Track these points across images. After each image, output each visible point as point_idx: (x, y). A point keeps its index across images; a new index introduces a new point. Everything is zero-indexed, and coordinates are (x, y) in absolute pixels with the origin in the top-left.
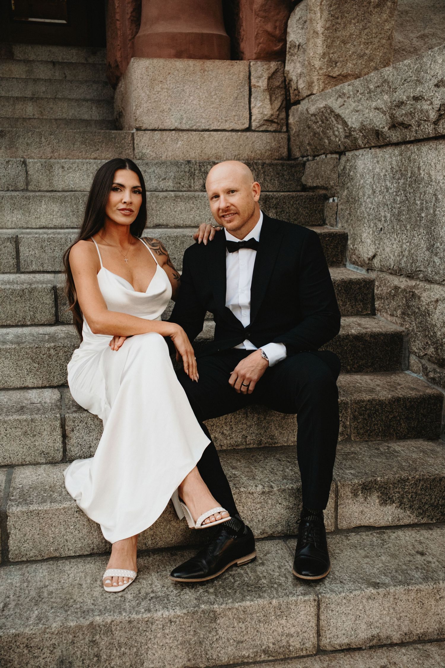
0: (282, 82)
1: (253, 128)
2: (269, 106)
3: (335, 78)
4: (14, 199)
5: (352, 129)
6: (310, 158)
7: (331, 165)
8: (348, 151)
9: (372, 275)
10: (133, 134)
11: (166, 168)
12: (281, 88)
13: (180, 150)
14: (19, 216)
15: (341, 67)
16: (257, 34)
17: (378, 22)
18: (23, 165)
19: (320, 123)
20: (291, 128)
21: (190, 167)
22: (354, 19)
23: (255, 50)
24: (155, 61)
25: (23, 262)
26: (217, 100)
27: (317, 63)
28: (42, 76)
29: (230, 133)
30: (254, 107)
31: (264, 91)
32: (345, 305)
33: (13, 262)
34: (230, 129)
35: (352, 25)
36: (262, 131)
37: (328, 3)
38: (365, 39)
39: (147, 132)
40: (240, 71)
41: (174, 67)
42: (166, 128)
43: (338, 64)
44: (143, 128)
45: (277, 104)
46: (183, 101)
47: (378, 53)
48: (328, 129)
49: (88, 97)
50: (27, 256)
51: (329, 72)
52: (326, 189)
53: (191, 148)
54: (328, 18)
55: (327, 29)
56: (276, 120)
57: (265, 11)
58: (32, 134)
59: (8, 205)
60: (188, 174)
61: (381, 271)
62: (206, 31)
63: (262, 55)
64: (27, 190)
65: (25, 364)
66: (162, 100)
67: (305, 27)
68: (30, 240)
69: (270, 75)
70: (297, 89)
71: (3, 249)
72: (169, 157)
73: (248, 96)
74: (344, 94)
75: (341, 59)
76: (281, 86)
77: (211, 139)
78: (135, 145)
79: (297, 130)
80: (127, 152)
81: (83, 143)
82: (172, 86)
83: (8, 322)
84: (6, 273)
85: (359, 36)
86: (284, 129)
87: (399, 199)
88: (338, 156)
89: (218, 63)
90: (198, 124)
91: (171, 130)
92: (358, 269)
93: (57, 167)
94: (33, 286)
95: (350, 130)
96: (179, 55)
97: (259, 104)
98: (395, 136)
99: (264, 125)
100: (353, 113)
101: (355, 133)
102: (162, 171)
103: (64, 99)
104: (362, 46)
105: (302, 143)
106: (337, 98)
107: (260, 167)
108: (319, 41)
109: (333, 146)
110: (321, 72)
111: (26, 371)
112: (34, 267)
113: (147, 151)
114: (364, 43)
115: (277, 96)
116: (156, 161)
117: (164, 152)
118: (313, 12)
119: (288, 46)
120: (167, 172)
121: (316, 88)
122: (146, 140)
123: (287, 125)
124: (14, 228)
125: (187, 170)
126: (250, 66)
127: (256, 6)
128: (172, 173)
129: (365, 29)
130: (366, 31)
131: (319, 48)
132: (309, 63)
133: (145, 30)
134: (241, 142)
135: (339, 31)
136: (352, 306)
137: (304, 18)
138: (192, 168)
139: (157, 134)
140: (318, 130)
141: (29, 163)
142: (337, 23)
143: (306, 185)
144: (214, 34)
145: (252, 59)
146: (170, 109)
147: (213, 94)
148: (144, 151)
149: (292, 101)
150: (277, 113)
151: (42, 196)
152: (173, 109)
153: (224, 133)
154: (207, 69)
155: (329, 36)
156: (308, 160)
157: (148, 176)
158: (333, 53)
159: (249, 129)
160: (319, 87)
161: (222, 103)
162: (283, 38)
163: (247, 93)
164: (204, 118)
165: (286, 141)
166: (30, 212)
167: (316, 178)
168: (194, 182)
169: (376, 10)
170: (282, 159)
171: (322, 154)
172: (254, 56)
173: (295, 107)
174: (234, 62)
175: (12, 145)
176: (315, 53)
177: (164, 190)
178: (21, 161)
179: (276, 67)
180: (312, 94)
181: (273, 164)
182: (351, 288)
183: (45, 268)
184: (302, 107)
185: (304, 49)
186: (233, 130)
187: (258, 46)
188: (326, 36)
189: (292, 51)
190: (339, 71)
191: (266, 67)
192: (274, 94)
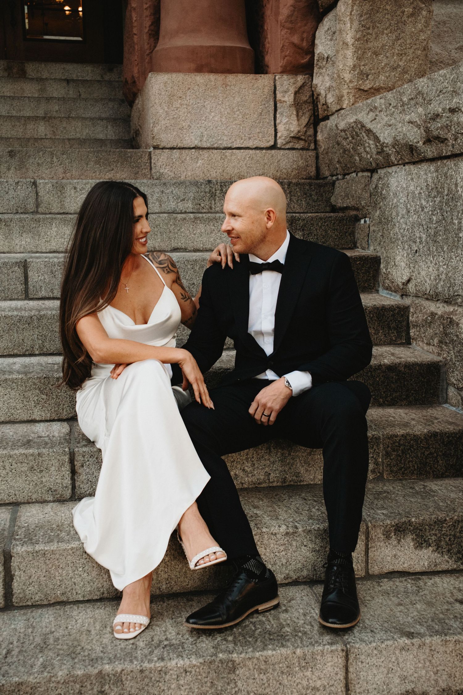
0: (310, 97)
1: (279, 146)
2: (295, 123)
3: (366, 91)
4: (23, 222)
5: (385, 145)
6: (340, 177)
7: (362, 184)
8: (381, 168)
9: (407, 301)
10: (150, 153)
11: (186, 188)
12: (309, 103)
13: (200, 169)
14: (28, 240)
15: (373, 80)
16: (283, 46)
17: (412, 32)
18: (34, 186)
19: (350, 139)
20: (319, 145)
21: (210, 187)
22: (386, 30)
23: (281, 63)
24: (174, 75)
25: (31, 287)
26: (240, 117)
27: (347, 76)
28: (55, 95)
29: (254, 151)
30: (280, 123)
31: (291, 106)
32: (378, 334)
33: (21, 287)
34: (254, 147)
35: (385, 36)
36: (288, 149)
37: (359, 12)
38: (398, 50)
39: (164, 150)
40: (264, 86)
41: (194, 82)
42: (185, 146)
43: (369, 77)
44: (160, 147)
45: (305, 120)
46: (204, 118)
47: (413, 65)
48: (358, 146)
49: (103, 116)
50: (36, 282)
51: (360, 85)
52: (357, 209)
53: (211, 167)
54: (359, 28)
55: (358, 40)
56: (303, 137)
57: (291, 22)
58: (43, 154)
59: (17, 228)
60: (208, 195)
61: (417, 296)
62: (228, 44)
63: (288, 68)
64: (37, 212)
65: (33, 395)
66: (181, 117)
67: (334, 38)
68: (39, 264)
69: (296, 90)
70: (326, 104)
71: (11, 274)
72: (189, 177)
73: (273, 112)
74: (376, 108)
75: (373, 71)
76: (308, 101)
77: (233, 157)
78: (152, 164)
79: (326, 147)
80: (143, 171)
81: (97, 162)
82: (191, 102)
83: (15, 351)
84: (14, 299)
85: (393, 47)
86: (312, 146)
87: (435, 218)
88: (369, 174)
89: (241, 77)
90: (220, 142)
91: (190, 148)
92: (391, 295)
93: (69, 187)
94: (42, 313)
95: (382, 145)
96: (199, 69)
97: (285, 120)
98: (430, 151)
99: (290, 142)
100: (386, 127)
101: (388, 149)
102: (180, 191)
103: (78, 118)
104: (395, 57)
105: (330, 160)
106: (369, 112)
107: (286, 186)
108: (349, 53)
109: (364, 163)
110: (351, 85)
111: (33, 402)
112: (43, 293)
113: (165, 171)
114: (398, 54)
115: (304, 111)
116: (175, 181)
117: (184, 171)
118: (342, 22)
119: (316, 58)
120: (186, 192)
121: (346, 102)
122: (164, 159)
123: (316, 142)
124: (23, 253)
125: (207, 190)
126: (275, 79)
127: (281, 18)
128: (191, 193)
129: (399, 39)
130: (399, 42)
131: (349, 60)
132: (339, 76)
133: (164, 44)
134: (266, 161)
135: (371, 42)
136: (385, 335)
137: (333, 29)
138: (212, 188)
139: (176, 153)
140: (348, 147)
141: (40, 183)
142: (368, 34)
143: (335, 205)
144: (236, 47)
145: (278, 73)
146: (189, 126)
147: (235, 110)
148: (162, 171)
149: (320, 117)
150: (305, 129)
151: (52, 219)
152: (193, 126)
153: (247, 151)
154: (229, 83)
155: (360, 47)
156: (338, 179)
157: (166, 197)
158: (364, 65)
159: (274, 147)
160: (350, 101)
161: (245, 120)
162: (311, 50)
163: (272, 108)
164: (226, 136)
165: (314, 159)
166: (40, 235)
167: (346, 198)
168: (215, 203)
169: (410, 20)
170: (310, 178)
171: (352, 173)
172: (280, 70)
174: (258, 76)
175: (22, 165)
176: (344, 65)
177: (183, 211)
178: (31, 182)
179: (303, 81)
180: (342, 109)
181: (300, 184)
182: (384, 315)
183: (55, 294)
184: (331, 122)
185: (333, 61)
186: (257, 148)
187: (284, 59)
188: (356, 47)
189: (320, 64)
190: (370, 84)
191: (292, 81)
192: (302, 109)
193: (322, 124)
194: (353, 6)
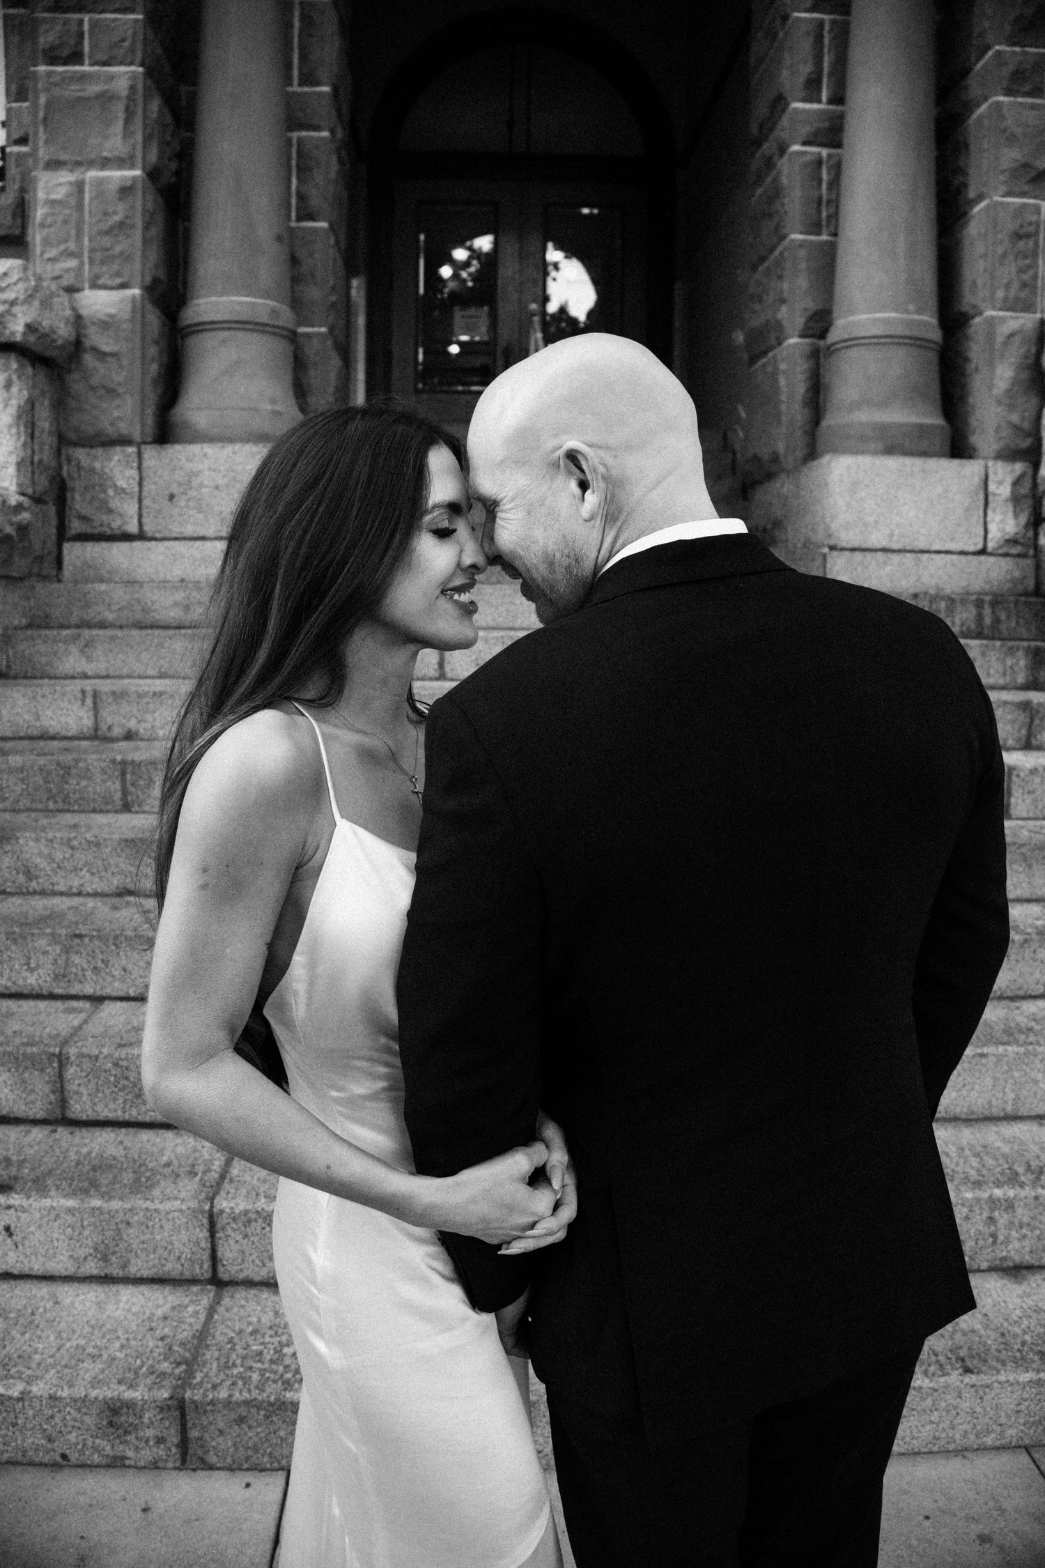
0: (1030, 490)
1: (990, 551)
2: (1012, 521)
10: (825, 555)
12: (1031, 496)
13: (888, 577)
16: (998, 427)
20: (1041, 552)
23: (995, 446)
24: (860, 458)
26: (941, 512)
29: (957, 555)
30: (991, 522)
31: (1007, 500)
34: (958, 550)
36: (1001, 555)
39: (844, 552)
40: (973, 474)
41: (884, 467)
42: (870, 547)
44: (839, 547)
45: (1023, 518)
46: (895, 512)
53: (903, 575)
56: (1022, 540)
57: (1010, 398)
62: (925, 421)
63: (1004, 454)
66: (866, 510)
69: (1015, 480)
73: (983, 507)
76: (1030, 494)
77: (930, 563)
82: (880, 491)
86: (1031, 552)
90: (915, 543)
91: (876, 550)
96: (890, 450)
97: (998, 518)
99: (1004, 546)
115: (1024, 508)
122: (842, 562)
123: (1036, 548)
126: (986, 468)
127: (997, 392)
134: (973, 569)
139: (858, 556)
144: (931, 424)
145: (991, 459)
146: (877, 522)
147: (936, 503)
150: (1024, 530)
152: (881, 522)
153: (949, 557)
154: (929, 469)
159: (983, 552)
161: (948, 516)
162: (1033, 432)
163: (982, 502)
164: (923, 535)
165: (1033, 570)
170: (1026, 594)
172: (993, 455)
174: (965, 462)
179: (1024, 470)
186: (961, 553)
187: (999, 441)
191: (1009, 469)
192: (1020, 505)
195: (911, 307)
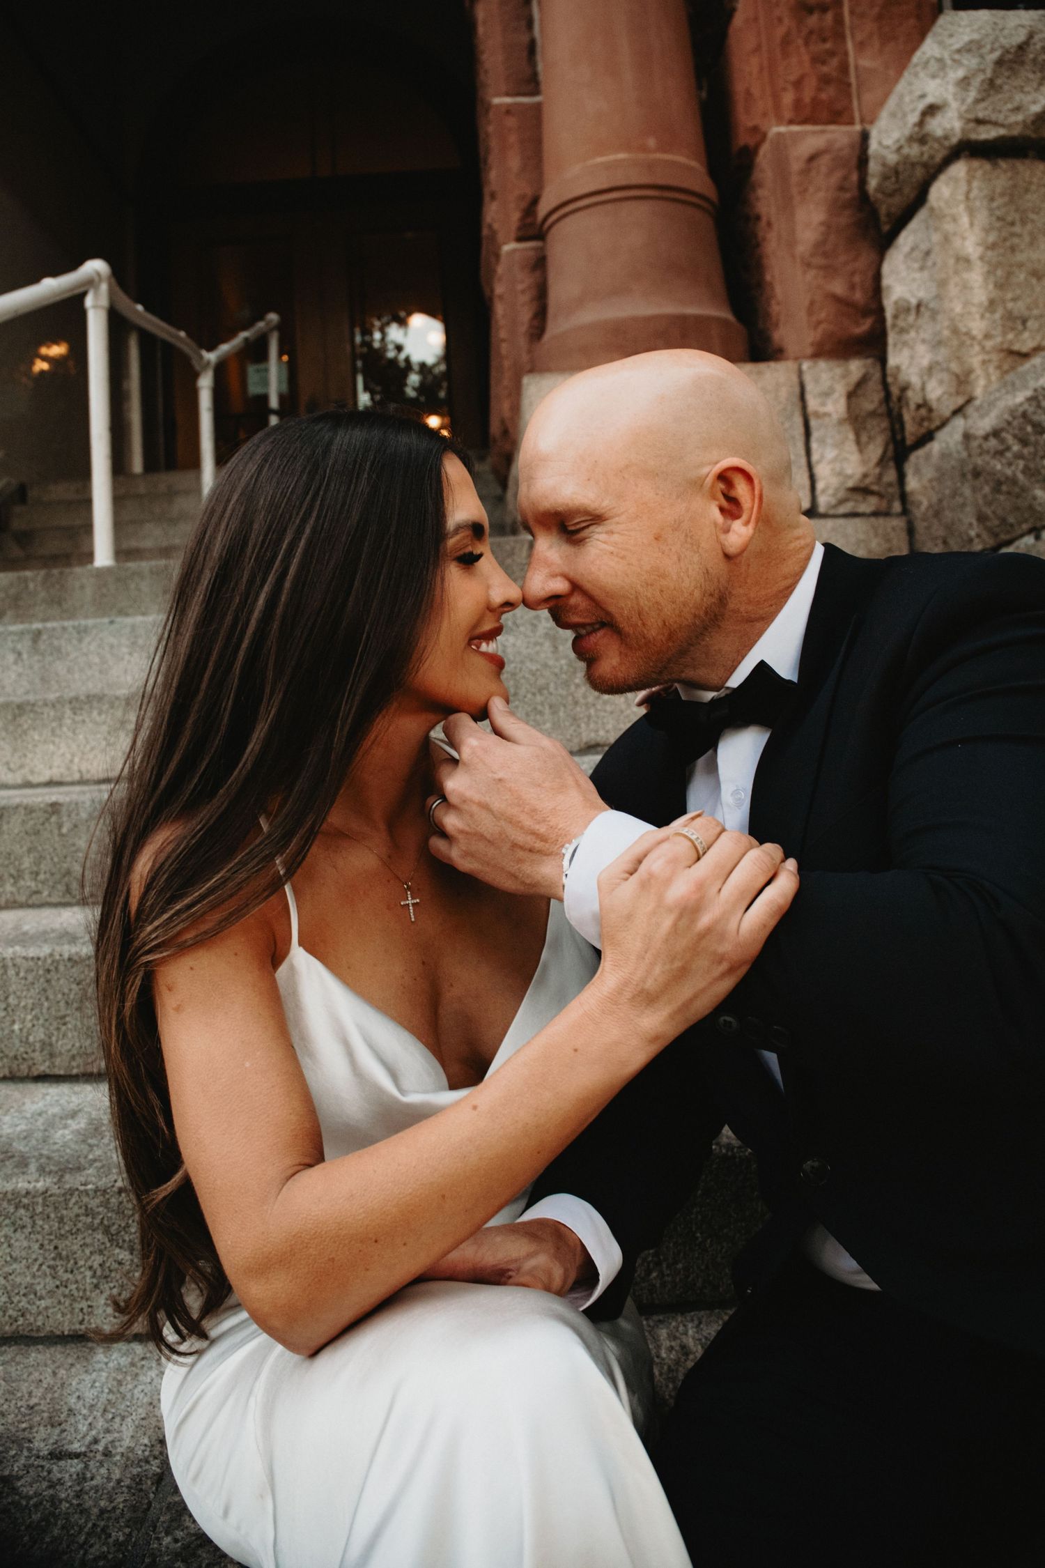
0: (881, 403)
1: (822, 509)
2: (854, 457)
3: (1027, 354)
15: (1038, 331)
16: (811, 305)
19: (1016, 447)
20: (914, 501)
23: (811, 336)
27: (977, 326)
30: (818, 462)
31: (841, 422)
36: (846, 516)
37: (985, 193)
40: (778, 385)
43: (1029, 324)
45: (875, 451)
51: (1011, 342)
54: (990, 224)
55: (993, 247)
56: (875, 488)
57: (825, 255)
62: (692, 310)
63: (828, 347)
67: (929, 263)
69: (851, 388)
70: (924, 405)
73: (803, 438)
75: (1036, 312)
76: (879, 411)
79: (934, 499)
86: (897, 507)
97: (830, 453)
99: (847, 500)
105: (949, 528)
108: (976, 277)
110: (989, 344)
115: (872, 433)
118: (948, 219)
119: (889, 315)
121: (982, 382)
123: (904, 497)
126: (800, 373)
127: (802, 249)
131: (976, 291)
132: (955, 331)
135: (1022, 251)
137: (924, 247)
140: (1009, 472)
142: (1013, 235)
144: (709, 316)
145: (806, 358)
149: (909, 442)
150: (877, 471)
155: (1000, 262)
158: (1013, 300)
160: (989, 380)
162: (874, 306)
163: (800, 430)
165: (904, 536)
171: (1022, 536)
172: (809, 351)
173: (921, 452)
174: (761, 367)
176: (966, 304)
179: (863, 371)
180: (970, 400)
184: (949, 439)
185: (934, 308)
187: (816, 328)
188: (989, 263)
189: (901, 323)
190: (1033, 338)
191: (838, 371)
192: (865, 428)
193: (916, 457)
194: (969, 183)
195: (652, 142)
